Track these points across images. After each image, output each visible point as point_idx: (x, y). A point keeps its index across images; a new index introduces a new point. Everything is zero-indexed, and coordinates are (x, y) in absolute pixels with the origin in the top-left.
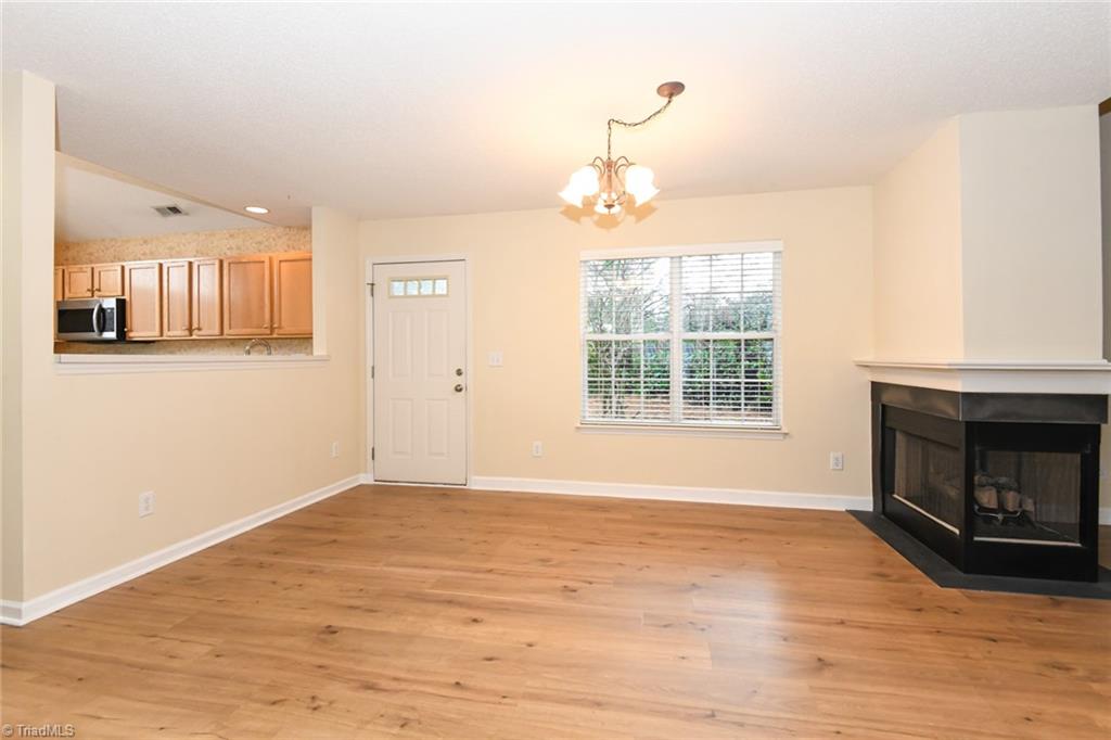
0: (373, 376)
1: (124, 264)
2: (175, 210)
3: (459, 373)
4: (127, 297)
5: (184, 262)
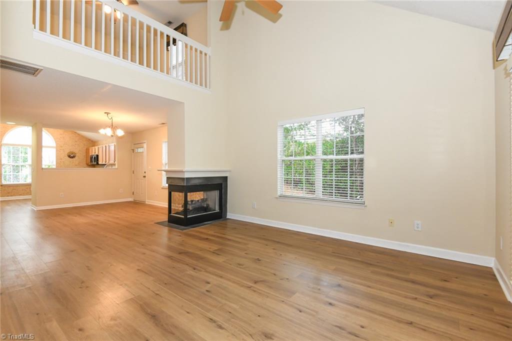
0: (133, 173)
1: (98, 146)
3: (145, 172)
4: (99, 154)
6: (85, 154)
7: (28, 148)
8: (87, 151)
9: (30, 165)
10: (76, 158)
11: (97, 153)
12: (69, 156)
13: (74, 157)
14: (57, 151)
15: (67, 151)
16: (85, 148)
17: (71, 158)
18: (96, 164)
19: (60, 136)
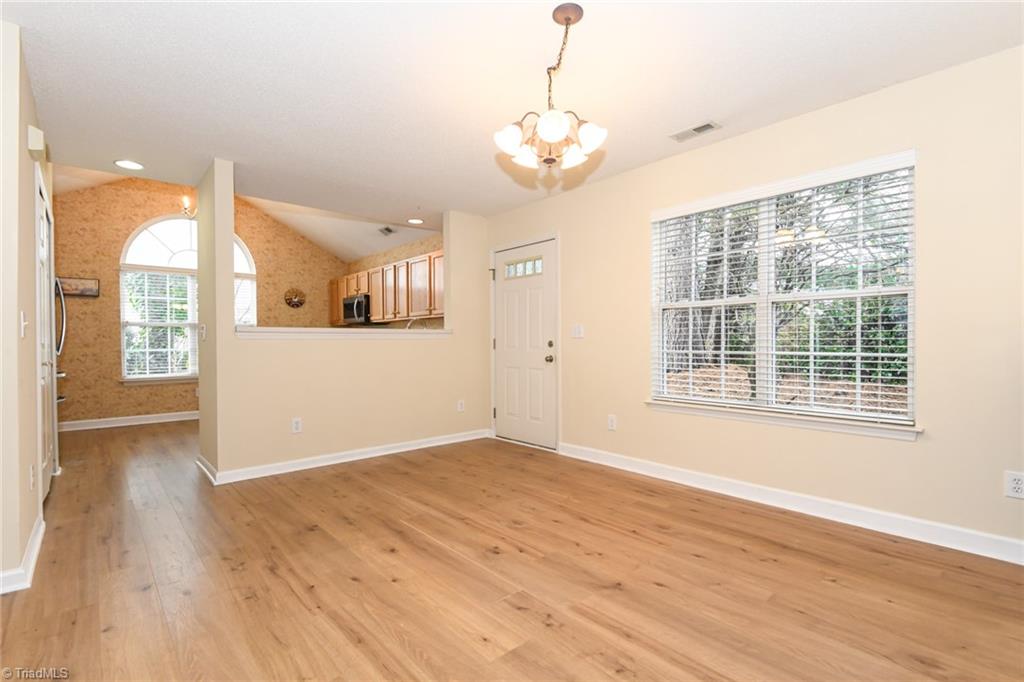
0: (495, 347)
1: (369, 271)
2: (389, 230)
3: (551, 344)
4: (370, 294)
5: (391, 266)
6: (326, 297)
7: (189, 278)
8: (333, 286)
9: (193, 326)
10: (306, 307)
11: (364, 290)
12: (289, 303)
13: (299, 304)
14: (258, 287)
15: (285, 288)
16: (326, 282)
17: (293, 306)
18: (362, 319)
19: (267, 245)
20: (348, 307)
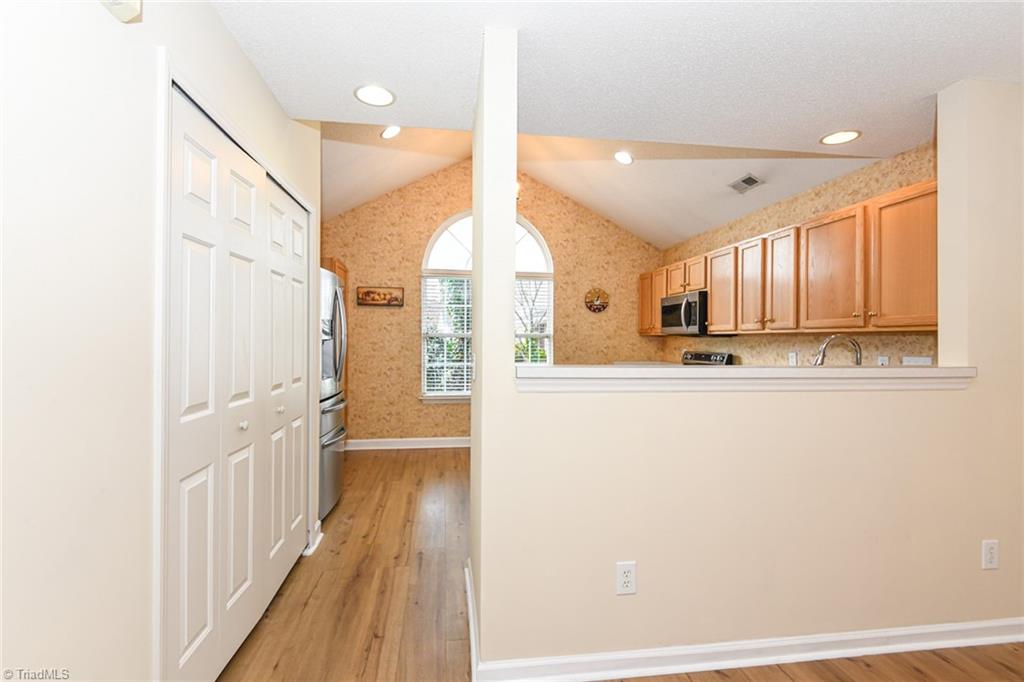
1: (706, 255)
2: (750, 181)
4: (708, 289)
5: (757, 241)
6: (634, 297)
8: (646, 282)
10: (610, 310)
11: (697, 283)
12: (591, 307)
13: (603, 308)
14: (557, 289)
15: (584, 290)
16: (635, 278)
17: (594, 311)
18: (694, 329)
19: (567, 234)
20: (670, 312)
